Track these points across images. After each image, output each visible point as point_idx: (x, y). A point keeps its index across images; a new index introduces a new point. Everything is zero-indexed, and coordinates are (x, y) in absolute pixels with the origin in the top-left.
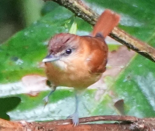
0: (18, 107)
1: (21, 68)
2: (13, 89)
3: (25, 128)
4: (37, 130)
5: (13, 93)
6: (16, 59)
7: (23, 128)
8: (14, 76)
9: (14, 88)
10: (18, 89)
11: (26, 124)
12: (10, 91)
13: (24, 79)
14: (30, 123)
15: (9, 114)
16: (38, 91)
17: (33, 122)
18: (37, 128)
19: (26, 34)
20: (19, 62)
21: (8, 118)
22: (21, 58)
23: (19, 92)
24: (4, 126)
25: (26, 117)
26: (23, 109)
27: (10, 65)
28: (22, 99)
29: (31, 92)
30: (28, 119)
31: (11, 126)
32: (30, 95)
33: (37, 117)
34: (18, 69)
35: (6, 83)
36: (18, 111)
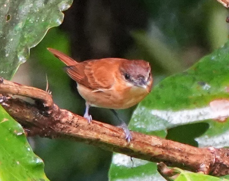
0: (206, 133)
1: (209, 93)
2: (201, 114)
3: (214, 155)
4: (226, 157)
5: (201, 119)
6: (203, 84)
7: (212, 154)
8: (202, 101)
9: (202, 113)
10: (206, 114)
11: (215, 150)
12: (198, 117)
13: (212, 104)
14: (219, 150)
15: (197, 140)
16: (226, 116)
17: (222, 148)
18: (226, 154)
19: (213, 58)
20: (207, 86)
21: (196, 145)
22: (209, 83)
23: (207, 118)
24: (192, 152)
25: (214, 142)
26: (211, 135)
27: (196, 90)
28: (210, 124)
29: (220, 117)
30: (216, 145)
31: (200, 153)
32: (218, 120)
33: (225, 143)
34: (205, 94)
35: (194, 108)
36: (206, 137)
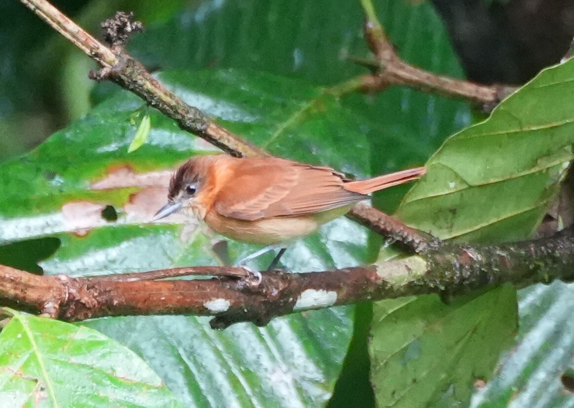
0: (56, 254)
1: (61, 191)
2: (48, 225)
3: (66, 287)
4: (86, 290)
5: (48, 231)
6: (51, 176)
7: (63, 287)
8: (50, 204)
9: (50, 223)
10: (56, 224)
11: (68, 281)
12: (43, 228)
13: (66, 208)
14: (74, 280)
15: (42, 265)
16: (88, 228)
17: (79, 278)
18: (86, 287)
19: (68, 135)
20: (58, 181)
21: (39, 272)
22: (61, 175)
23: (57, 230)
24: (32, 283)
25: (69, 269)
26: (64, 257)
27: (43, 186)
28: (62, 240)
29: (78, 229)
30: (72, 273)
31: (45, 285)
32: (75, 234)
33: (86, 269)
34: (56, 193)
35: (37, 215)
36: (56, 260)
